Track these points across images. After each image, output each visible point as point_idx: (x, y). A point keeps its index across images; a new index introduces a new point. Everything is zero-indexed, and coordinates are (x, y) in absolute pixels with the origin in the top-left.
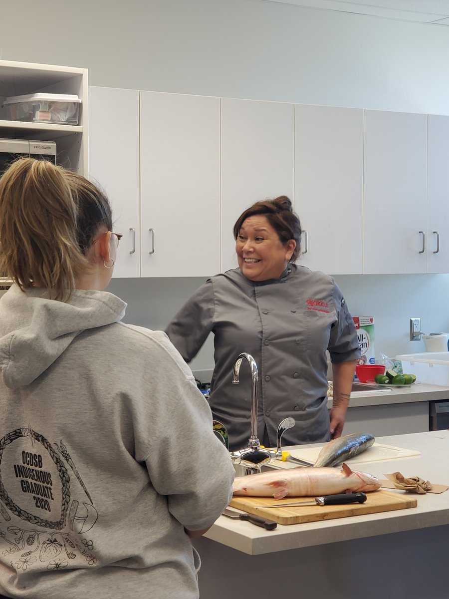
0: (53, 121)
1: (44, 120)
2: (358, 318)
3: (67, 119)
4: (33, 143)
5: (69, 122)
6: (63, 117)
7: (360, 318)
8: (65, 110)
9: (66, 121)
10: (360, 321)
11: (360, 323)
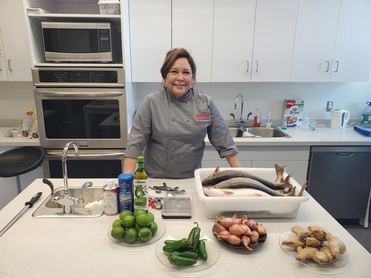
0: (107, 13)
1: (103, 13)
2: (295, 100)
3: (114, 12)
4: (99, 24)
5: (115, 13)
6: (112, 11)
7: (296, 101)
8: (112, 8)
9: (113, 13)
10: (296, 102)
11: (296, 103)
